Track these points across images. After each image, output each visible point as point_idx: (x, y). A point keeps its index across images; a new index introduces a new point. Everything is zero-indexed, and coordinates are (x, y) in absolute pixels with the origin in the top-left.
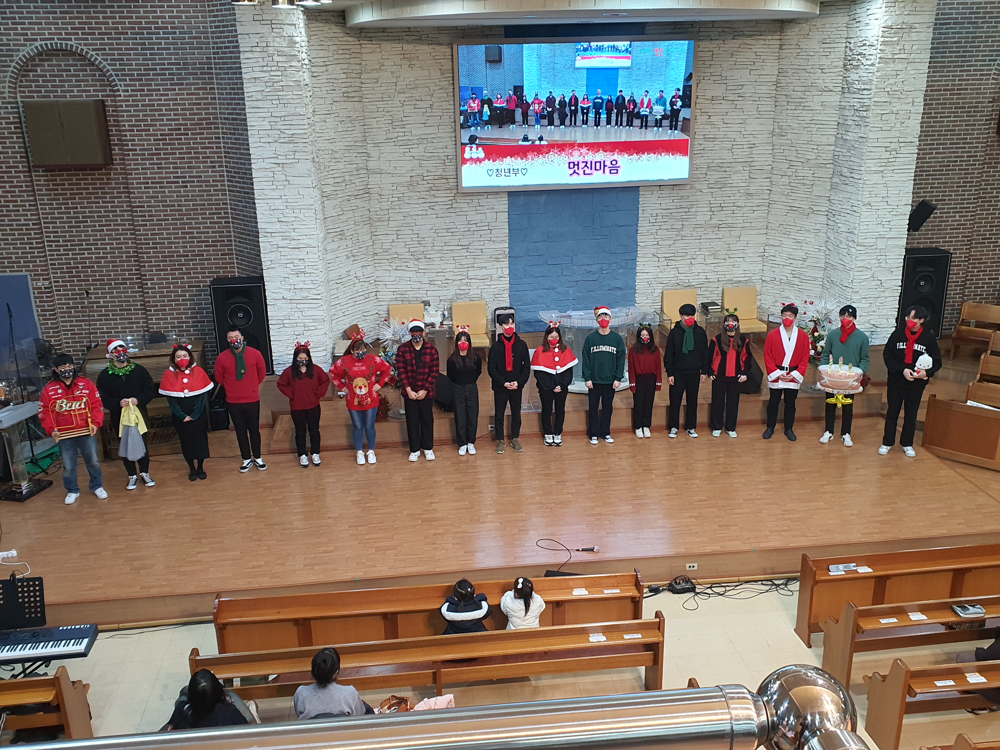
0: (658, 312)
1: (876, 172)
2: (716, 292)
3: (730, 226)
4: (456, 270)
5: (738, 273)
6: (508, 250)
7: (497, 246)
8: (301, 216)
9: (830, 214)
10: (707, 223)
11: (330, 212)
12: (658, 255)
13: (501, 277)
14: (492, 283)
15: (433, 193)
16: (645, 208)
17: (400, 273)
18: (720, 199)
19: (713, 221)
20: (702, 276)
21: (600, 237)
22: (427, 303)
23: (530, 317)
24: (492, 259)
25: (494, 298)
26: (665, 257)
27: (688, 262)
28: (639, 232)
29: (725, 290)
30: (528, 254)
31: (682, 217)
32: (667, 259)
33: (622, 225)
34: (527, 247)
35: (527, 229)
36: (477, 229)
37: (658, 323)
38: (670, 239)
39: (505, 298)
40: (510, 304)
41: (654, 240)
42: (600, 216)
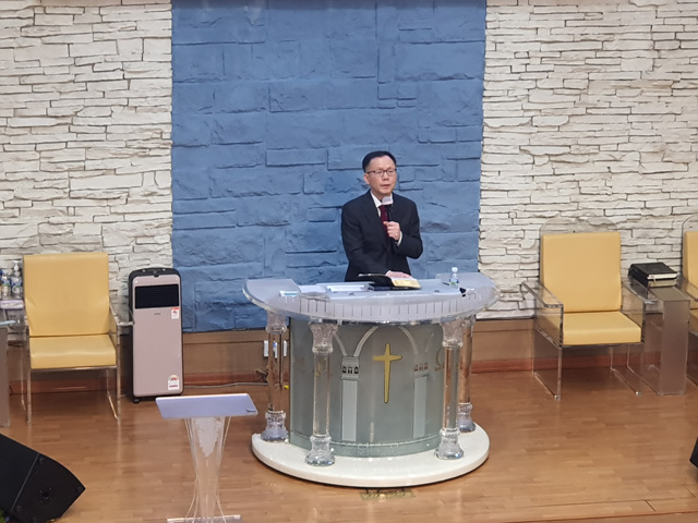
0: (532, 285)
2: (667, 241)
4: (40, 177)
6: (168, 130)
7: (144, 118)
10: (645, 76)
12: (534, 150)
13: (152, 194)
14: (131, 208)
16: (500, 39)
18: (676, 21)
19: (660, 74)
21: (393, 103)
23: (221, 294)
24: (131, 151)
25: (133, 244)
26: (549, 155)
27: (603, 167)
28: (485, 93)
29: (689, 235)
30: (220, 139)
31: (588, 61)
32: (552, 159)
33: (446, 76)
34: (216, 121)
35: (217, 79)
36: (95, 77)
37: (531, 313)
38: (560, 112)
39: (159, 248)
40: (171, 262)
41: (521, 113)
42: (394, 54)
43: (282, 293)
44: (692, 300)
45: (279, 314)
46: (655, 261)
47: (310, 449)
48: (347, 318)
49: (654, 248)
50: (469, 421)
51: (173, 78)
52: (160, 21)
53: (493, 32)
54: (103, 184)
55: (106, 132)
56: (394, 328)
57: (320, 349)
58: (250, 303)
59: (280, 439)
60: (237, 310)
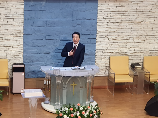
6: (22, 30)
7: (17, 28)
10: (135, 20)
12: (109, 37)
13: (18, 46)
14: (13, 49)
16: (101, 11)
18: (142, 7)
19: (138, 19)
20: (132, 49)
21: (75, 25)
23: (34, 69)
24: (14, 35)
25: (14, 57)
26: (112, 38)
27: (125, 41)
28: (97, 23)
29: (145, 57)
30: (35, 33)
31: (121, 16)
32: (113, 39)
33: (88, 19)
34: (34, 29)
35: (34, 19)
36: (5, 18)
37: (107, 75)
38: (115, 28)
39: (20, 58)
40: (23, 62)
41: (106, 28)
42: (76, 14)
43: (50, 69)
44: (145, 72)
45: (48, 74)
46: (137, 63)
47: (55, 106)
48: (64, 75)
49: (136, 60)
50: (93, 100)
51: (24, 18)
52: (21, 5)
53: (99, 9)
54: (7, 43)
55: (8, 31)
56: (75, 78)
57: (58, 83)
58: (42, 72)
59: (48, 104)
60: (38, 73)
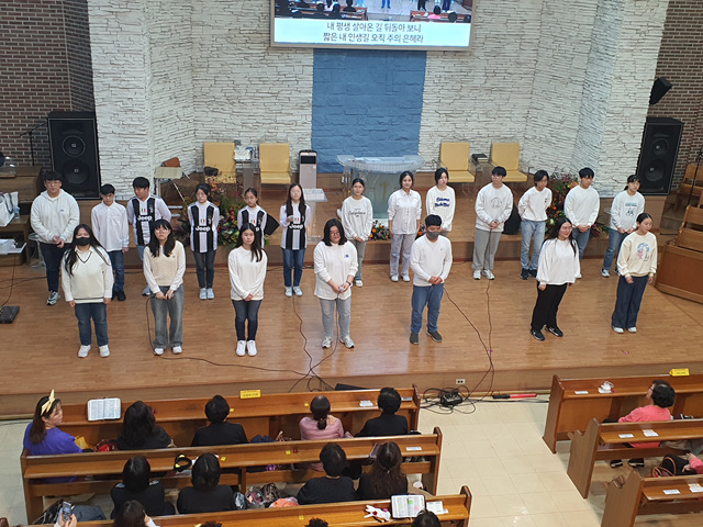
0: (436, 161)
1: (628, 51)
2: (486, 146)
3: (501, 90)
4: (265, 115)
5: (505, 131)
6: (311, 100)
8: (131, 60)
9: (585, 84)
10: (482, 86)
11: (157, 57)
12: (440, 112)
13: (305, 123)
14: (297, 128)
15: (248, 45)
16: (430, 70)
17: (215, 115)
18: (494, 66)
20: (475, 132)
21: (391, 93)
22: (238, 143)
23: (328, 160)
24: (298, 107)
25: (298, 141)
27: (464, 119)
28: (424, 91)
29: (493, 144)
30: (329, 104)
31: (462, 80)
32: (446, 115)
33: (410, 83)
34: (328, 97)
35: (329, 82)
36: (286, 79)
38: (450, 98)
39: (307, 143)
40: (312, 148)
41: (437, 98)
42: (392, 75)
43: (349, 160)
45: (348, 167)
46: (481, 153)
49: (481, 148)
51: (313, 81)
53: (428, 68)
54: (287, 119)
55: (289, 100)
58: (338, 163)
60: (332, 166)
